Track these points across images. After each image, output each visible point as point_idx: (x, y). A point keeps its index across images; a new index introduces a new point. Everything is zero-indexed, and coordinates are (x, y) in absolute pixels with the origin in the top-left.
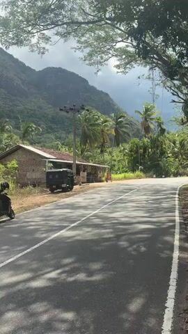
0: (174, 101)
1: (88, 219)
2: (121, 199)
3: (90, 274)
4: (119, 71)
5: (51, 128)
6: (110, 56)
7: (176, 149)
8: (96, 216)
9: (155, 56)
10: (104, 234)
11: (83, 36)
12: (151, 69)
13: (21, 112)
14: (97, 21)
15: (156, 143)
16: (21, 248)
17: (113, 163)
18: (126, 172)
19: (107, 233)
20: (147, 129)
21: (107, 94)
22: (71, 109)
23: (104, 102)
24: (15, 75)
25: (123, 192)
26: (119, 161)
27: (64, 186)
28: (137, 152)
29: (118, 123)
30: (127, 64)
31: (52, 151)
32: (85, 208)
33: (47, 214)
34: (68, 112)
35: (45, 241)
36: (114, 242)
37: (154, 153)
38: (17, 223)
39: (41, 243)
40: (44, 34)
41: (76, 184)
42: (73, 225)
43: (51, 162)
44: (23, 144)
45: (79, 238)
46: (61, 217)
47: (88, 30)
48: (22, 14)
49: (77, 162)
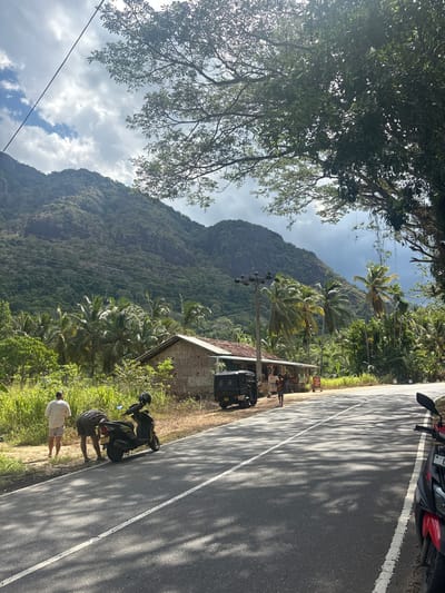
0: (416, 260)
1: (270, 453)
2: (331, 421)
3: (255, 545)
4: (325, 219)
5: (228, 308)
6: (309, 198)
7: (429, 336)
8: (285, 449)
9: (376, 194)
10: (290, 478)
11: (266, 174)
12: (374, 212)
13: (185, 287)
14: (285, 153)
15: (394, 328)
16: (160, 497)
17: (325, 359)
18: (347, 374)
19: (296, 477)
20: (378, 305)
21: (312, 254)
22: (252, 280)
23: (307, 266)
24: (175, 235)
25: (336, 408)
26: (335, 357)
27: (241, 398)
28: (363, 342)
29: (328, 297)
30: (337, 208)
31: (226, 342)
32: (269, 435)
33: (209, 445)
34: (247, 284)
35: (197, 488)
36: (303, 493)
37: (392, 342)
38: (162, 457)
39: (189, 492)
40: (207, 179)
41: (262, 396)
42: (245, 463)
43: (224, 360)
44: (185, 334)
45: (248, 484)
46: (228, 450)
47: (273, 166)
48: (176, 155)
49: (264, 360)
